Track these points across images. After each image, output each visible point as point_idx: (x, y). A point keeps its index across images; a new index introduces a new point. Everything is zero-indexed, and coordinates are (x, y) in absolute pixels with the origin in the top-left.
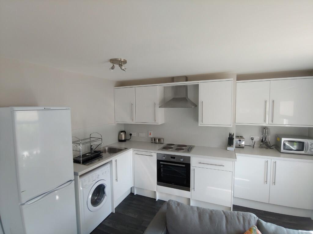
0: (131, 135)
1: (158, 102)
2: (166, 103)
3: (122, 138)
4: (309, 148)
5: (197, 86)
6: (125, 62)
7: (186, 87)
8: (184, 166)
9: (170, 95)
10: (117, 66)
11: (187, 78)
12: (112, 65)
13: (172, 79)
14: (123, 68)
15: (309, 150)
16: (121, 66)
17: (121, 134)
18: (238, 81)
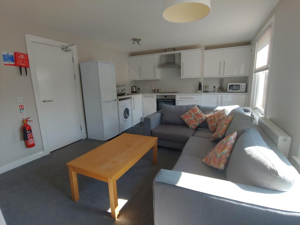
0: (139, 89)
1: (156, 65)
2: (162, 66)
3: (134, 90)
4: (242, 88)
5: (180, 54)
6: (140, 40)
7: (174, 55)
8: (172, 100)
9: (164, 61)
10: (136, 42)
11: (174, 49)
12: (133, 42)
13: (166, 50)
14: (139, 43)
15: (242, 89)
16: (138, 42)
17: (133, 87)
18: (205, 50)
